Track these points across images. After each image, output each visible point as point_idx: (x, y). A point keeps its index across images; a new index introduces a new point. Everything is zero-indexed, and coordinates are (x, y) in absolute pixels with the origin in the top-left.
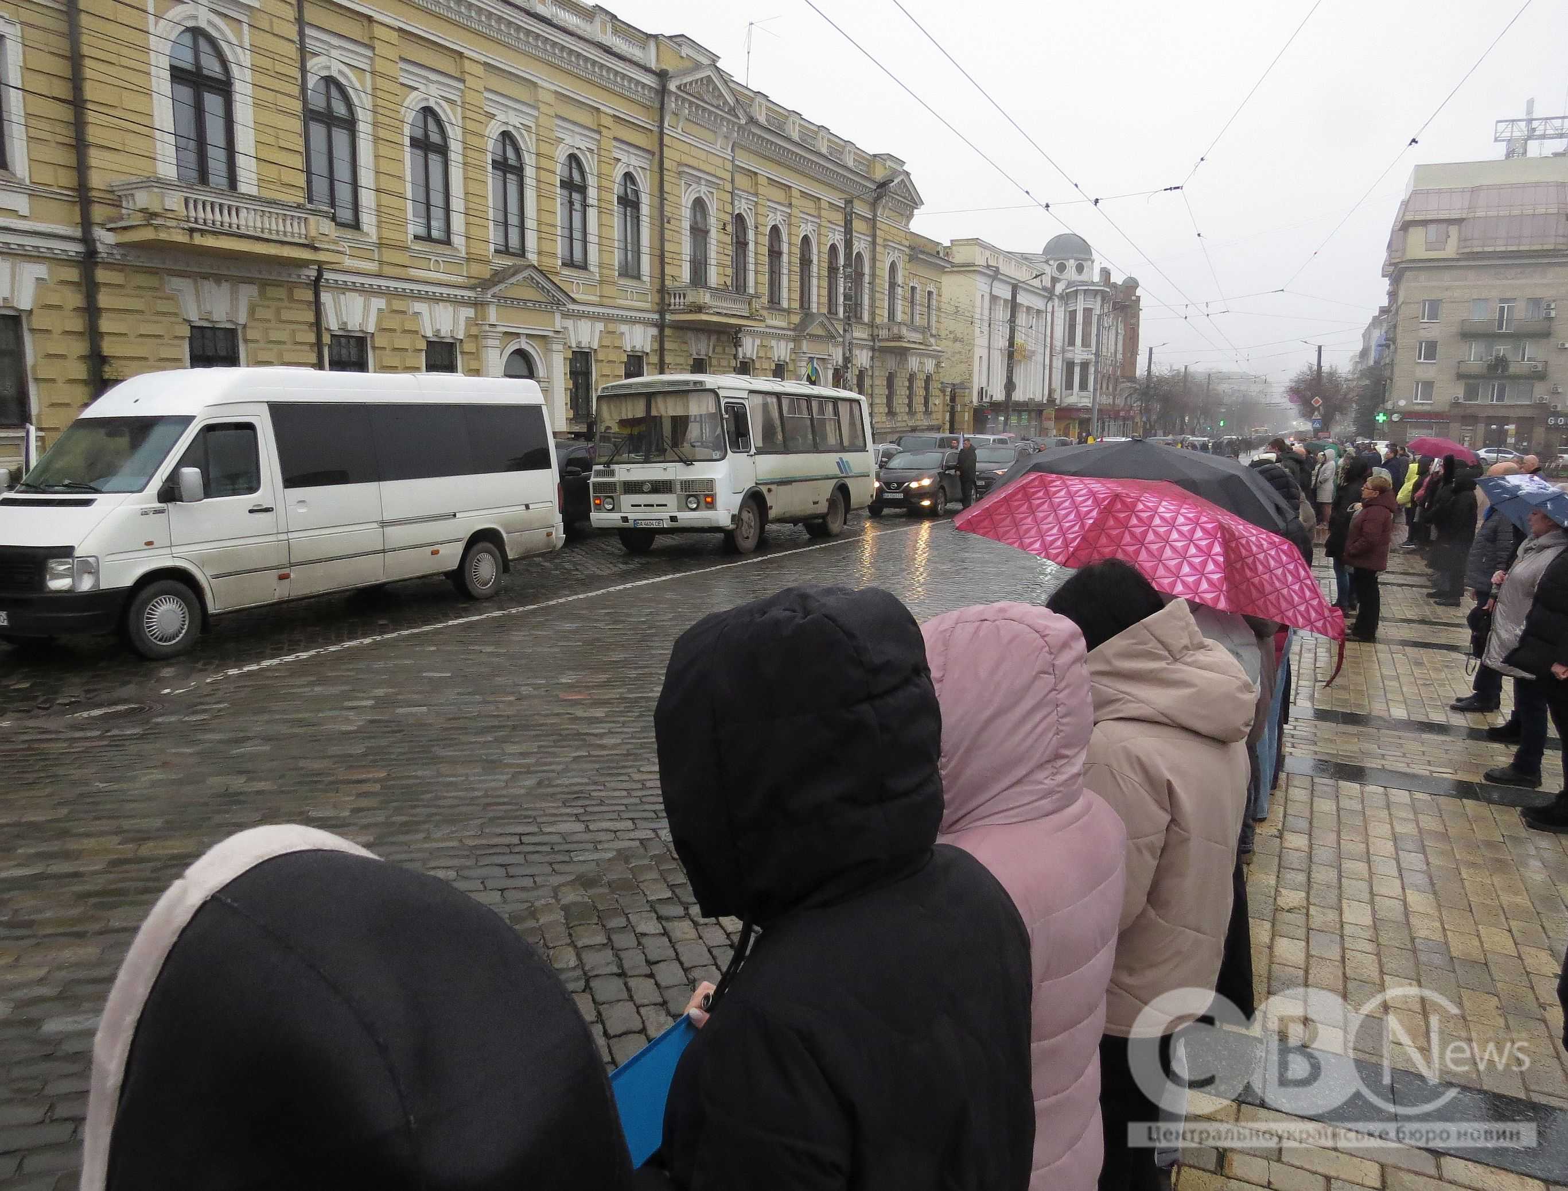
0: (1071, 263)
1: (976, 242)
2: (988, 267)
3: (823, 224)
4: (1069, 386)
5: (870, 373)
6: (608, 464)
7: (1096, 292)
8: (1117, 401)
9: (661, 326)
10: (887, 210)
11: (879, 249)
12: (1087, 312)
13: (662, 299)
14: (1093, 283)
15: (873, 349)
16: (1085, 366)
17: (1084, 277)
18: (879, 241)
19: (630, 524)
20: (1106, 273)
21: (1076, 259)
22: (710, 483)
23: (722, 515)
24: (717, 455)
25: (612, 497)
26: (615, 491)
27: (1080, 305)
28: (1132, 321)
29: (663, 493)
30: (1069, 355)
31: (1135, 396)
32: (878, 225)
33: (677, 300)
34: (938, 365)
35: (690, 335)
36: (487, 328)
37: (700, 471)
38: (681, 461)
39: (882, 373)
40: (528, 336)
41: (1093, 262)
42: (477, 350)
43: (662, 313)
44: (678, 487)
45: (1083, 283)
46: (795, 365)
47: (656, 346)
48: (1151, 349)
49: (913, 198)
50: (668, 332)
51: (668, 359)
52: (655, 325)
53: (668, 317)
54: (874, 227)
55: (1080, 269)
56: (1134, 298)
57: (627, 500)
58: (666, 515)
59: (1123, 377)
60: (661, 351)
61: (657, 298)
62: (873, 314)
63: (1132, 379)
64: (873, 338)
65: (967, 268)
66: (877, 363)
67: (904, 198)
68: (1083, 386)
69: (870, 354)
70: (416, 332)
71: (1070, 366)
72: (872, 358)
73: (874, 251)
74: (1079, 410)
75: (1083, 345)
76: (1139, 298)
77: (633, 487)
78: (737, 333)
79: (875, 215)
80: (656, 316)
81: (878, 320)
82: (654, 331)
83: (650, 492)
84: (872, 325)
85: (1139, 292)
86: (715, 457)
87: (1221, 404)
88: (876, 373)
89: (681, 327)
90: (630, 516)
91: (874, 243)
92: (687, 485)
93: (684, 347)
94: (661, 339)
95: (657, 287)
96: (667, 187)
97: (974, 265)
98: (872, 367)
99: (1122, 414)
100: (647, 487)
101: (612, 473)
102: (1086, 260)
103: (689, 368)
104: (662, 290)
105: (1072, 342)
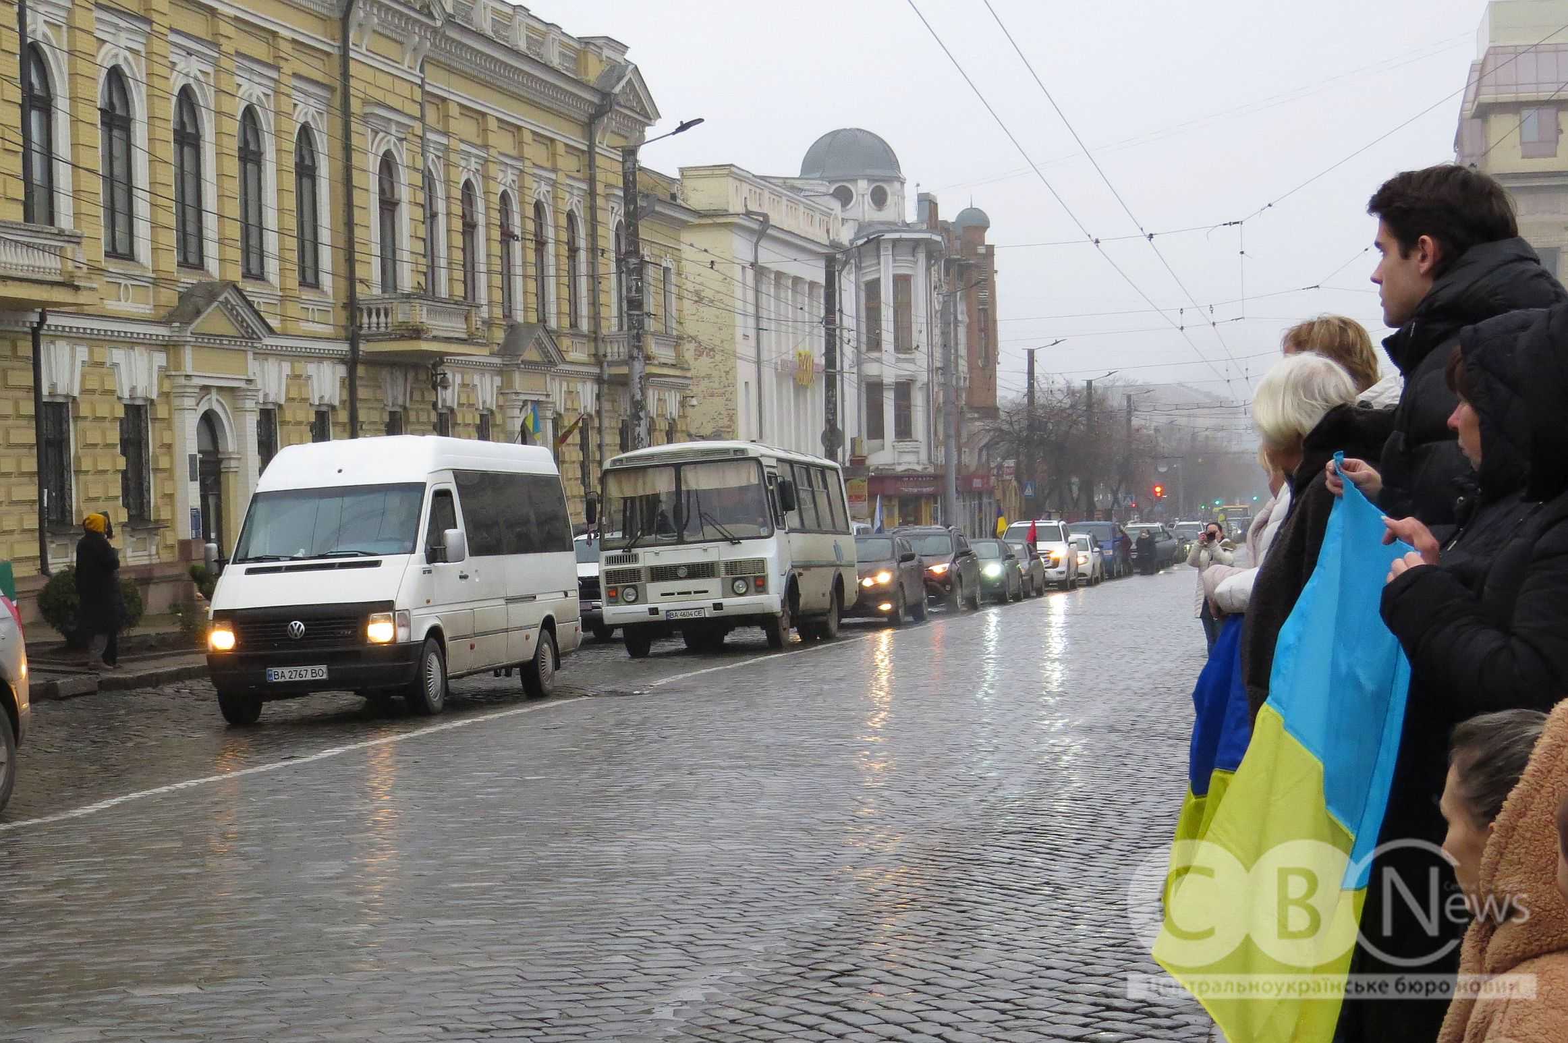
0: (862, 188)
1: (727, 171)
2: (748, 214)
3: (526, 170)
4: (875, 430)
5: (596, 423)
6: (628, 548)
7: (916, 244)
8: (966, 459)
9: (351, 362)
10: (608, 135)
11: (600, 202)
12: (902, 283)
13: (352, 318)
14: (908, 227)
15: (599, 380)
16: (903, 390)
17: (887, 214)
18: (600, 189)
19: (661, 616)
20: (928, 204)
21: (871, 179)
22: (761, 562)
23: (772, 600)
24: (764, 532)
25: (635, 587)
26: (639, 579)
27: (886, 270)
28: (982, 295)
29: (704, 577)
30: (872, 369)
31: (1003, 447)
32: (599, 161)
33: (374, 319)
34: (683, 404)
35: (385, 373)
36: (183, 381)
37: (749, 550)
38: (726, 539)
39: (613, 424)
40: (220, 389)
41: (902, 183)
42: (170, 414)
43: (353, 339)
44: (722, 569)
45: (892, 226)
46: (504, 415)
47: (345, 396)
48: (1031, 353)
49: (643, 108)
50: (361, 370)
51: (362, 415)
52: (342, 361)
53: (364, 347)
54: (591, 165)
55: (879, 198)
56: (982, 250)
57: (654, 590)
58: (709, 603)
59: (973, 408)
60: (352, 402)
61: (342, 317)
62: (595, 318)
63: (990, 411)
64: (599, 360)
65: (714, 219)
66: (607, 406)
67: (632, 109)
68: (904, 430)
69: (596, 387)
70: (113, 392)
71: (873, 390)
72: (598, 397)
73: (593, 209)
74: (899, 478)
75: (898, 349)
76: (990, 249)
77: (661, 574)
78: (435, 366)
79: (592, 146)
80: (344, 347)
81: (604, 331)
82: (342, 371)
83: (685, 578)
84: (595, 337)
85: (990, 238)
86: (763, 534)
87: (1158, 457)
88: (606, 423)
89: (379, 362)
90: (661, 607)
91: (592, 193)
92: (732, 567)
93: (379, 395)
94: (351, 383)
95: (343, 299)
96: (355, 140)
97: (726, 213)
98: (599, 412)
99: (977, 483)
100: (682, 573)
101: (635, 558)
102: (890, 180)
103: (383, 427)
104: (352, 306)
105: (875, 343)
